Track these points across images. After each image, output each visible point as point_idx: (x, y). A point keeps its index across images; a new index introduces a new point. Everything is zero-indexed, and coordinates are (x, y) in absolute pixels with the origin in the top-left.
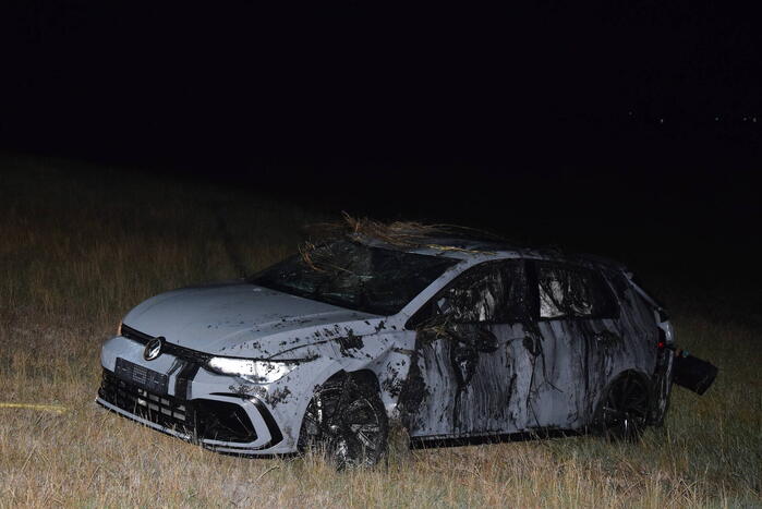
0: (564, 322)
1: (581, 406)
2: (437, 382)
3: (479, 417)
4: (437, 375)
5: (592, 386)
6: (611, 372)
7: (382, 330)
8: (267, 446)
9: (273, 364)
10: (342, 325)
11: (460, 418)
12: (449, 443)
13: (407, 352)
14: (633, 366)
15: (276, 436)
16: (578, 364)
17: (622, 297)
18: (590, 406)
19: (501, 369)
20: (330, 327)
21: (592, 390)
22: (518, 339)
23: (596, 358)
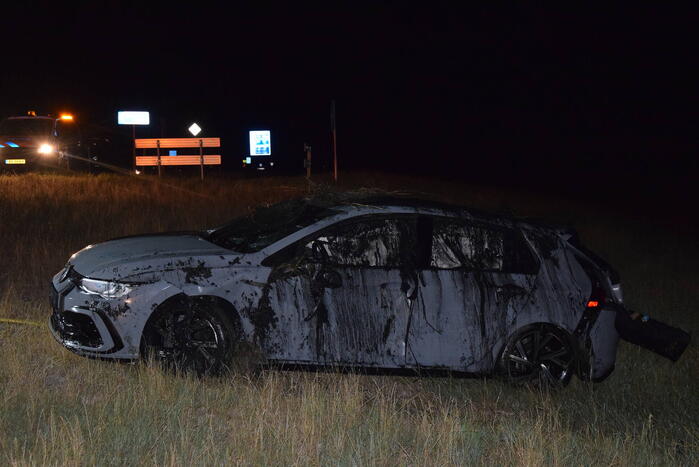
0: (456, 273)
1: (478, 351)
2: (292, 312)
3: (347, 349)
4: (292, 307)
5: (490, 333)
6: (514, 323)
7: (236, 264)
8: (109, 352)
9: (122, 285)
10: (196, 258)
11: (325, 348)
12: (312, 369)
13: (259, 285)
14: (545, 319)
15: (118, 345)
16: (472, 312)
17: (546, 256)
18: (489, 352)
19: (375, 309)
20: (184, 259)
21: (491, 337)
22: (395, 283)
23: (493, 308)
